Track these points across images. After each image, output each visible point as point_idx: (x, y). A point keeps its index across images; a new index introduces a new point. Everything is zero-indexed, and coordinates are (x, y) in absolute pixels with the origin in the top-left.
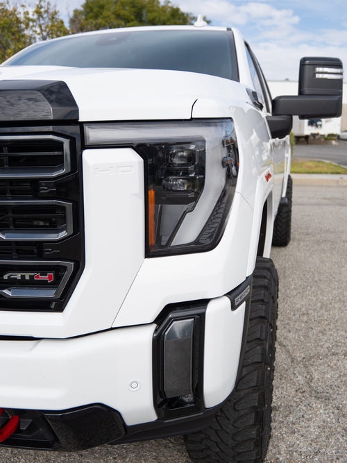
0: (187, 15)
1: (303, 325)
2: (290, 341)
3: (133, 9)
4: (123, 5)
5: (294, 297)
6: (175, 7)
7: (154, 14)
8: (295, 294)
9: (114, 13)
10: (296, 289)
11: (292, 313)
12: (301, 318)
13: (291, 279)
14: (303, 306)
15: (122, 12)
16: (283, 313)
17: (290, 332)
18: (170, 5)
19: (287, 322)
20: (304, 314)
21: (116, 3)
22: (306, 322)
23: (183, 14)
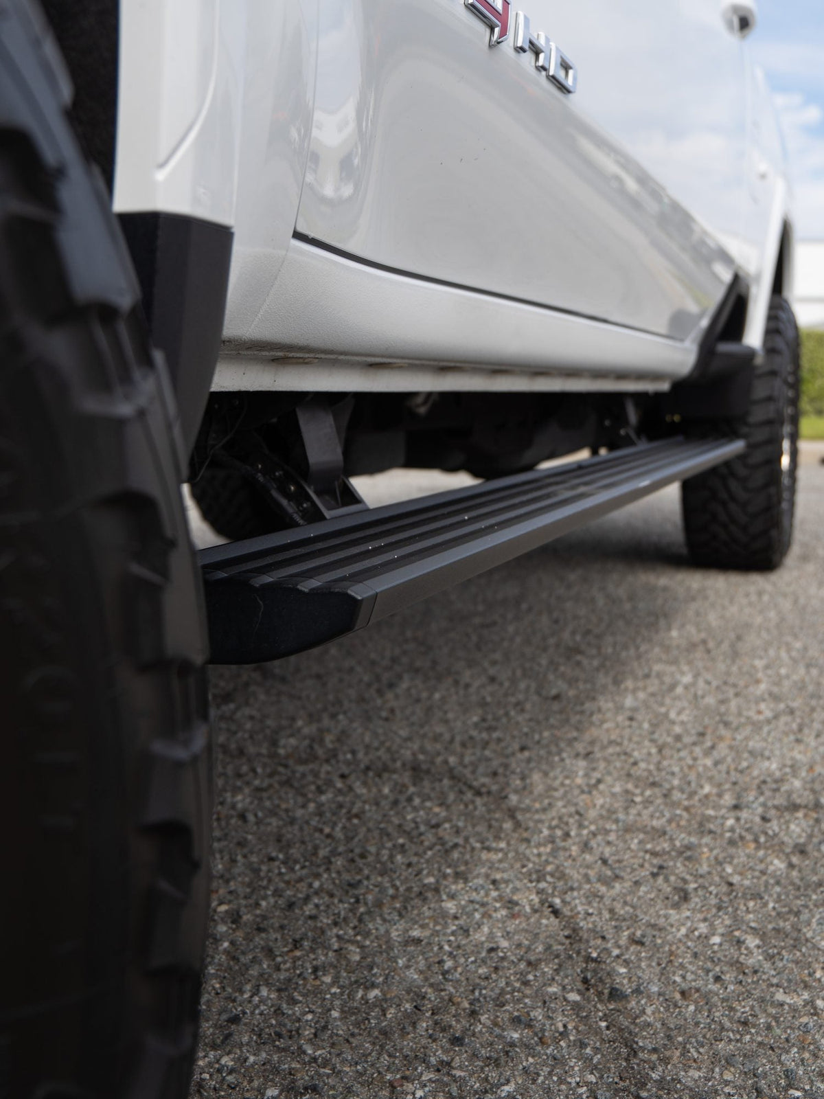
1: (778, 864)
2: (667, 965)
5: (757, 726)
8: (768, 714)
10: (776, 698)
11: (728, 799)
12: (774, 826)
13: (759, 663)
14: (794, 768)
16: (677, 795)
17: (685, 897)
19: (681, 839)
20: (795, 807)
22: (802, 851)
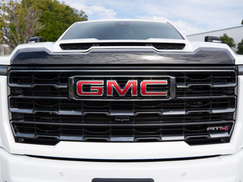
0: (73, 9)
3: (47, 5)
4: (42, 2)
6: (67, 5)
7: (58, 8)
9: (37, 6)
15: (42, 6)
18: (65, 4)
21: (38, 2)
23: (71, 8)
